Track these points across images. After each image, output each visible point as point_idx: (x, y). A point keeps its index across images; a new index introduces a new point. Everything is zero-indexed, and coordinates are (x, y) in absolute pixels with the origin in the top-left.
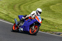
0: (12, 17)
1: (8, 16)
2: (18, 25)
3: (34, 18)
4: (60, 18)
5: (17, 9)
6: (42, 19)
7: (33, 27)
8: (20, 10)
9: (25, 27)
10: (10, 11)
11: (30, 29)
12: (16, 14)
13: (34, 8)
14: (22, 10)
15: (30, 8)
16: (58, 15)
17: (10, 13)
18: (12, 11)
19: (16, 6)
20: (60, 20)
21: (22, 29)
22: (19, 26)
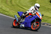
0: (4, 9)
1: (2, 9)
2: (19, 21)
3: (35, 14)
4: (45, 10)
5: (9, 3)
6: (43, 15)
7: (35, 23)
8: (12, 4)
9: (26, 23)
10: (3, 5)
11: (31, 25)
12: (8, 8)
13: (23, 2)
14: (13, 4)
15: (20, 2)
16: (43, 8)
17: (4, 6)
18: (5, 5)
19: (8, 1)
20: (45, 12)
21: (23, 26)
22: (20, 23)
